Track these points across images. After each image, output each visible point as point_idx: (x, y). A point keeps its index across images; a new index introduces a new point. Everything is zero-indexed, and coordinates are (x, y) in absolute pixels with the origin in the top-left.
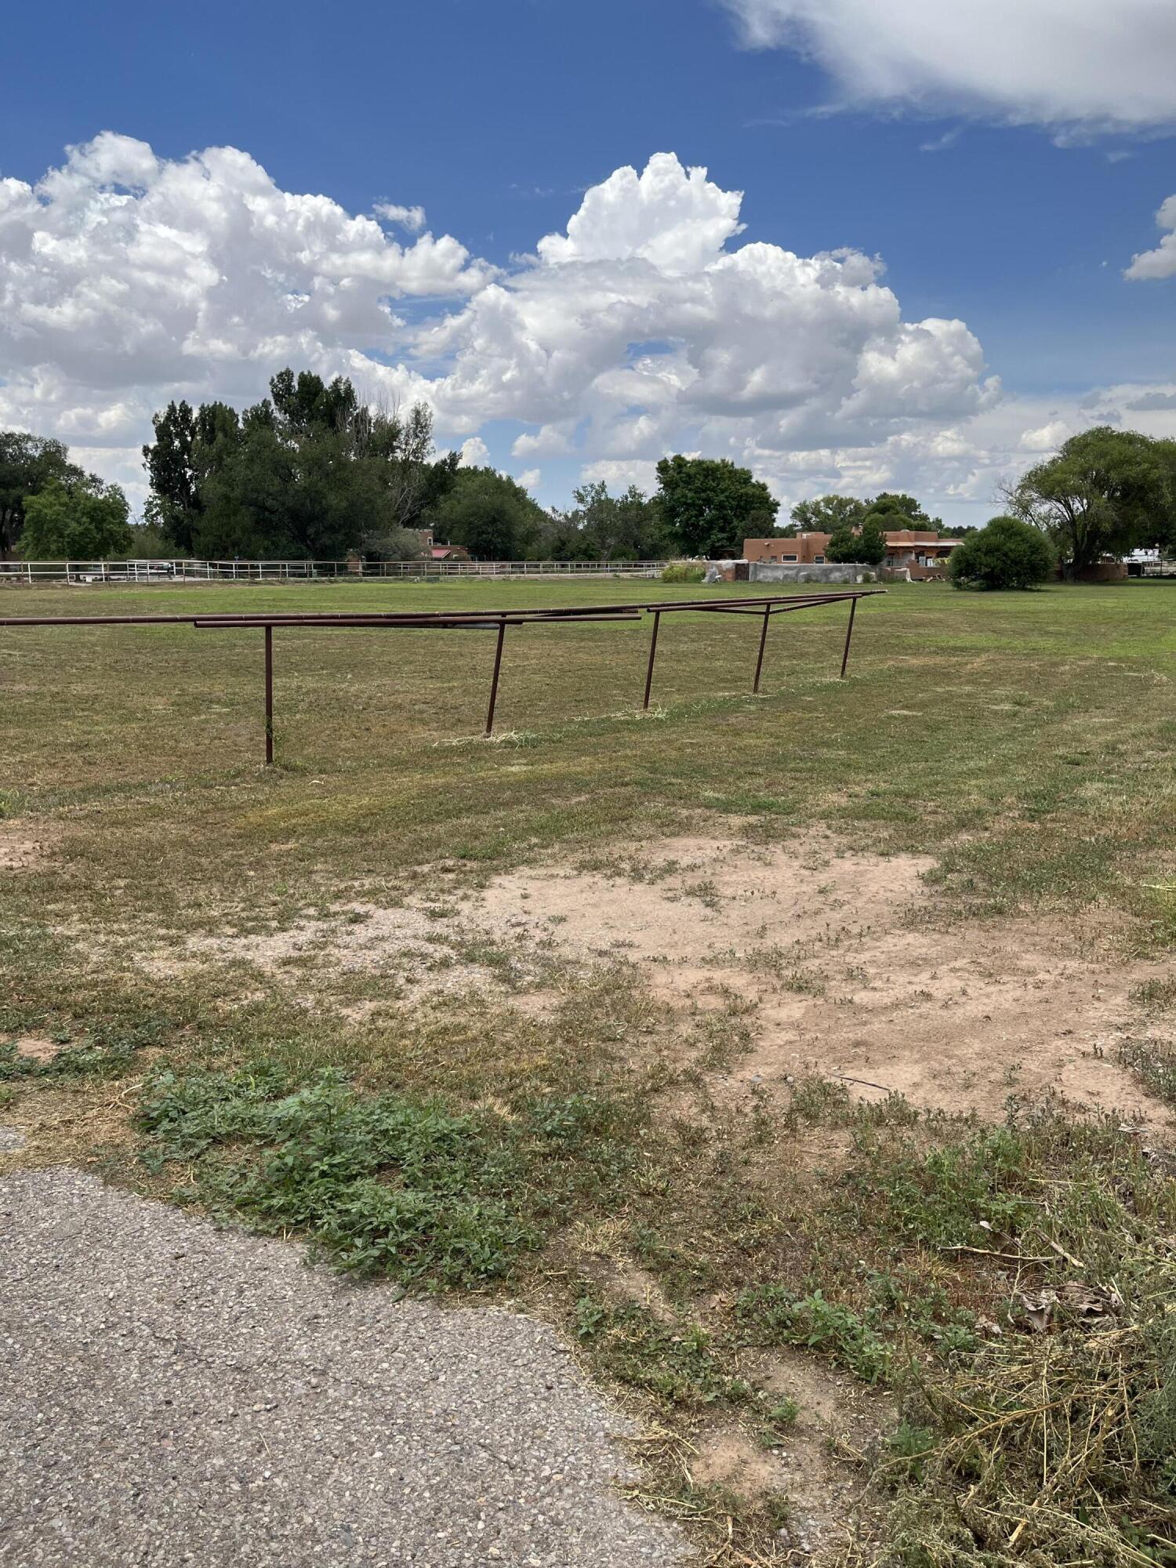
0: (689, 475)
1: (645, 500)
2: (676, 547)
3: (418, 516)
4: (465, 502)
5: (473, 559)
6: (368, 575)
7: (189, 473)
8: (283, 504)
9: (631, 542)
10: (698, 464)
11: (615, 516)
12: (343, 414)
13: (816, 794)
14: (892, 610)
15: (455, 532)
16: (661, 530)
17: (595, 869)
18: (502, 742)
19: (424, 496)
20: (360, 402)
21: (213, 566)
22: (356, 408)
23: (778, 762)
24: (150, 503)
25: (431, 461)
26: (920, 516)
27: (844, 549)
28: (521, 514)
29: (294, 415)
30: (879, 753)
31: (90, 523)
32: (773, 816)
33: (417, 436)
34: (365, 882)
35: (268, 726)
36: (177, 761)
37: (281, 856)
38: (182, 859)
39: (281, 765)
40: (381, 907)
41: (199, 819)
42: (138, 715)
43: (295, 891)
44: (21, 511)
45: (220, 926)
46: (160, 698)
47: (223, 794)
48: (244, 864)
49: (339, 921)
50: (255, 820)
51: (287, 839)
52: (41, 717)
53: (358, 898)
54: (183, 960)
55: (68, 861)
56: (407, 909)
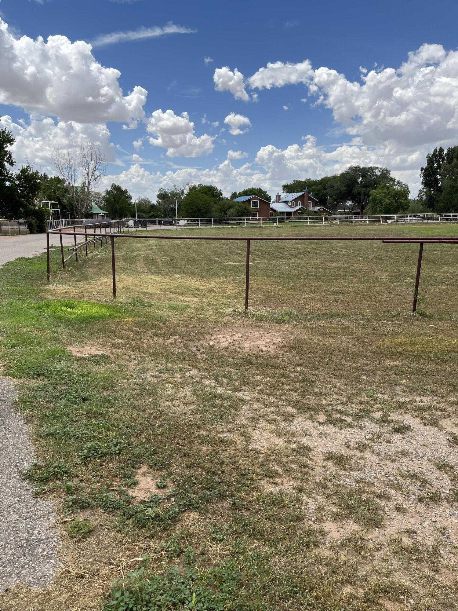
7: (439, 177)
24: (421, 191)
31: (393, 200)
34: (425, 399)
35: (415, 293)
36: (374, 305)
37: (388, 369)
38: (338, 360)
39: (420, 314)
40: (423, 423)
41: (362, 339)
42: (371, 280)
43: (380, 396)
44: (369, 196)
45: (320, 413)
46: (386, 273)
47: (383, 325)
48: (366, 370)
49: (389, 428)
50: (387, 343)
51: (398, 358)
52: (333, 278)
53: (412, 412)
54: (279, 435)
55: (287, 352)
56: (440, 430)
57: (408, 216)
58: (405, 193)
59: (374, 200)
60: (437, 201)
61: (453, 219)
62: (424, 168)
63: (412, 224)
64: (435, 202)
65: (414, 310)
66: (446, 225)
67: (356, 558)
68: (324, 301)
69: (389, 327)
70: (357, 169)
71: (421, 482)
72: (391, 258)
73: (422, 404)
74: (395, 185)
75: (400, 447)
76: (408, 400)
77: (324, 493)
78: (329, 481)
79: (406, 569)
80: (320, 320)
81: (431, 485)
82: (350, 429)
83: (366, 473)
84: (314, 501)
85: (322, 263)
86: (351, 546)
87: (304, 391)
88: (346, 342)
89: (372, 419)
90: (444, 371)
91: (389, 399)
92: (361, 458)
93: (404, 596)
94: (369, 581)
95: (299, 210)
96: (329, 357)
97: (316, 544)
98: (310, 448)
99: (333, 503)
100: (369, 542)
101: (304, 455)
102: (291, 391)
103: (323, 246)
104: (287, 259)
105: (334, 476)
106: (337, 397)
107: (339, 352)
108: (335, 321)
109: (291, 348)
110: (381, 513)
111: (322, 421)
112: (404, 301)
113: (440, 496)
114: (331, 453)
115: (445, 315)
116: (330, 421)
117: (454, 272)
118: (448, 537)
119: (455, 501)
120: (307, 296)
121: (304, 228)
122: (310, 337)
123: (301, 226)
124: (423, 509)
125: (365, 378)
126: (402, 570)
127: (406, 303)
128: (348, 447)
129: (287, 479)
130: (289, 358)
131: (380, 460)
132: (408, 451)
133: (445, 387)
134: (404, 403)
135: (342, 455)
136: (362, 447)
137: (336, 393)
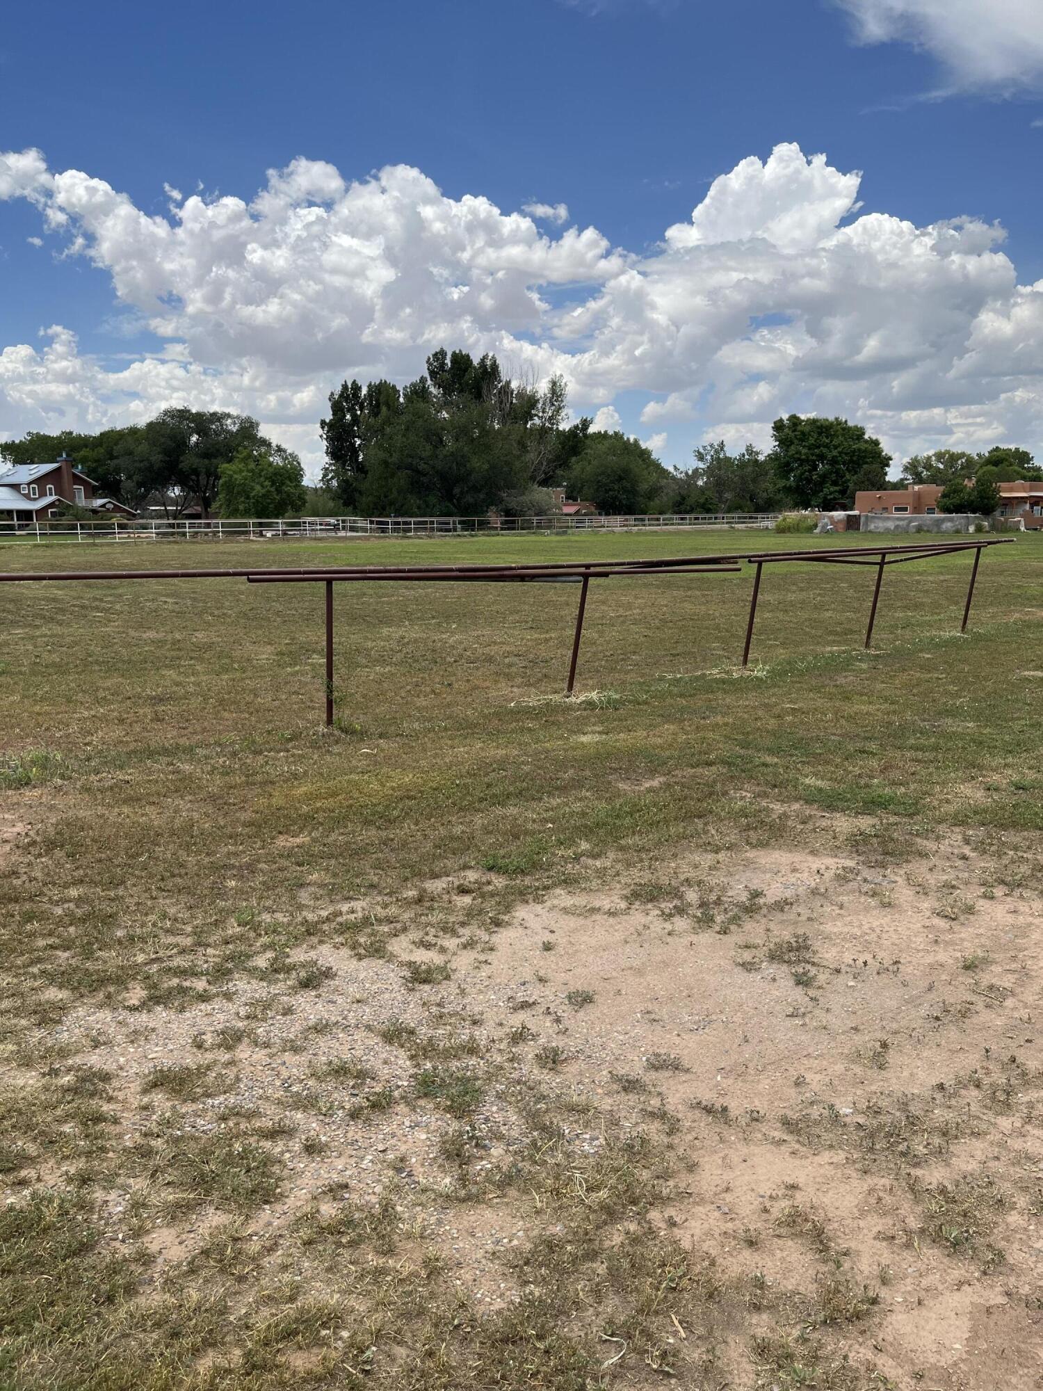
0: (803, 433)
1: (761, 458)
2: (789, 500)
3: (551, 477)
4: (595, 463)
5: (600, 514)
6: (505, 529)
7: (358, 442)
8: (433, 467)
9: (748, 496)
10: (813, 422)
11: (733, 472)
12: (488, 386)
13: (944, 784)
14: (1009, 559)
15: (585, 490)
16: (775, 484)
17: (651, 901)
18: (583, 702)
19: (558, 458)
20: (504, 377)
21: (372, 522)
22: (500, 381)
23: (895, 736)
24: (326, 469)
25: (565, 426)
26: (1033, 468)
27: (956, 501)
28: (645, 472)
29: (447, 388)
30: (1017, 726)
31: (271, 486)
32: (892, 819)
33: (553, 405)
34: (357, 905)
35: (328, 687)
36: (246, 719)
37: (281, 856)
38: (169, 856)
39: (340, 728)
40: (356, 955)
41: (221, 797)
42: (236, 666)
43: (266, 917)
44: (218, 478)
45: (130, 986)
46: (269, 647)
47: (267, 763)
48: (234, 867)
49: (288, 983)
50: (278, 800)
51: (301, 830)
52: (149, 665)
53: (335, 936)
54: (26, 1062)
55: (40, 855)
56: (388, 961)
57: (305, 523)
58: (293, 473)
59: (229, 486)
60: (360, 492)
61: (394, 530)
62: (327, 421)
63: (315, 539)
64: (357, 495)
65: (329, 721)
66: (382, 541)
67: (223, 1285)
68: (129, 721)
69: (280, 764)
70: (183, 414)
71: (355, 1077)
72: (278, 613)
73: (352, 917)
74: (271, 455)
75: (312, 1017)
76: (324, 914)
77: (145, 1167)
78: (158, 1136)
79: (329, 1270)
80: (121, 768)
81: (373, 1079)
82: (203, 1006)
83: (242, 1093)
84: (122, 1193)
85: (119, 633)
86: (212, 1263)
87: (89, 943)
88: (188, 810)
89: (253, 972)
90: (392, 840)
91: (285, 920)
92: (232, 1063)
93: (329, 1328)
94: (254, 1324)
95: (51, 505)
96: (148, 851)
97: (131, 1290)
98: (107, 1074)
99: (169, 1183)
100: (251, 1240)
101: (92, 1095)
102: (56, 948)
103: (120, 591)
104: (30, 625)
105: (169, 1122)
106: (171, 940)
107: (171, 836)
108: (159, 766)
109: (51, 845)
110: (276, 1169)
111: (137, 1003)
112: (308, 704)
113: (390, 1096)
114: (161, 1071)
115: (390, 725)
116: (156, 999)
117: (403, 637)
118: (410, 1175)
119: (419, 1097)
120: (86, 714)
121: (70, 551)
122: (100, 810)
123: (61, 545)
124: (360, 1134)
125: (233, 883)
126: (323, 1275)
127: (314, 708)
128: (199, 1047)
129: (52, 1162)
130: (46, 870)
131: (271, 1056)
132: (327, 1021)
133: (394, 874)
134: (317, 923)
135: (187, 1069)
136: (230, 1039)
137: (167, 931)
